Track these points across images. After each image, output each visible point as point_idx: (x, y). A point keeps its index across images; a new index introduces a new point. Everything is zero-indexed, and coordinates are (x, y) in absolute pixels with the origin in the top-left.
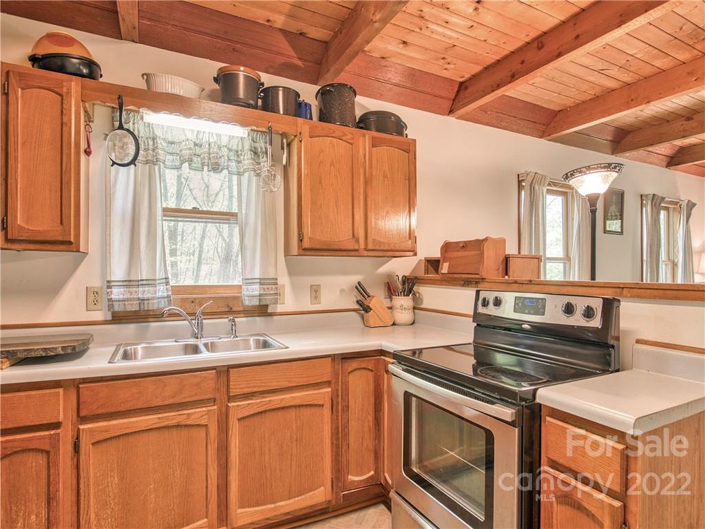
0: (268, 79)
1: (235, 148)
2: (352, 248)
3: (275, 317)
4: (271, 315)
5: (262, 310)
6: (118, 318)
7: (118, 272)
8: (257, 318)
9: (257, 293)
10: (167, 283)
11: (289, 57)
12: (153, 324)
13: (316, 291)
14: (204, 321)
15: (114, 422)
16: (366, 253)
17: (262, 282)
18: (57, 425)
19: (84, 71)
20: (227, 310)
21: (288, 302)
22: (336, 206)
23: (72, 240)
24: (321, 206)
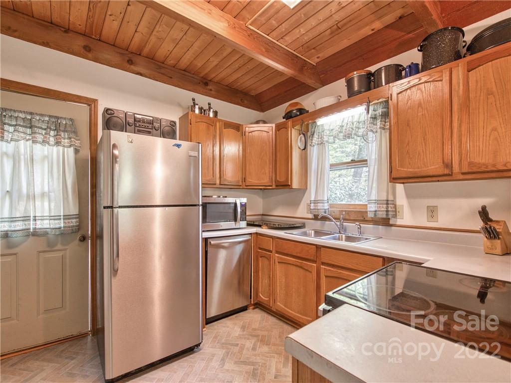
1: (363, 120)
3: (393, 228)
4: (392, 225)
5: (385, 222)
6: (316, 218)
7: (313, 199)
8: (380, 227)
9: (373, 209)
10: (328, 202)
11: (400, 38)
12: (327, 222)
13: (432, 212)
14: (344, 224)
16: (462, 177)
17: (378, 202)
18: (271, 252)
19: (298, 113)
20: (362, 219)
21: (406, 217)
22: (424, 139)
23: (290, 184)
24: (408, 144)
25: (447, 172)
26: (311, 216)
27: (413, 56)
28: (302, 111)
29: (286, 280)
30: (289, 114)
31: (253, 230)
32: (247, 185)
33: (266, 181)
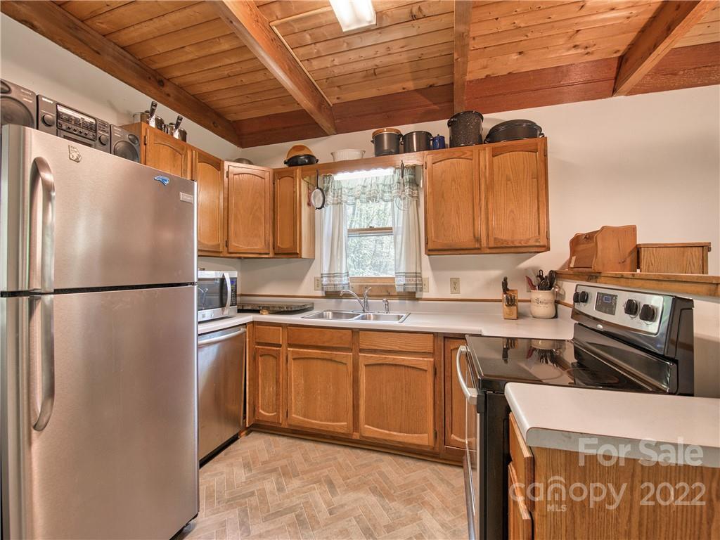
0: (404, 129)
1: (389, 183)
2: (472, 247)
3: (420, 302)
4: (418, 299)
5: (411, 296)
6: (329, 295)
7: (325, 271)
8: (407, 302)
9: (402, 283)
10: (348, 275)
11: (427, 106)
12: (344, 300)
13: (455, 283)
14: (369, 301)
15: (302, 350)
16: (488, 251)
17: (407, 275)
18: (280, 346)
19: (307, 161)
20: (387, 294)
21: (431, 291)
22: (457, 213)
23: (298, 252)
24: (443, 216)
25: (477, 246)
26: (320, 293)
27: (440, 128)
28: (311, 159)
29: (305, 381)
30: (295, 160)
31: (249, 318)
32: (230, 251)
33: (259, 246)
